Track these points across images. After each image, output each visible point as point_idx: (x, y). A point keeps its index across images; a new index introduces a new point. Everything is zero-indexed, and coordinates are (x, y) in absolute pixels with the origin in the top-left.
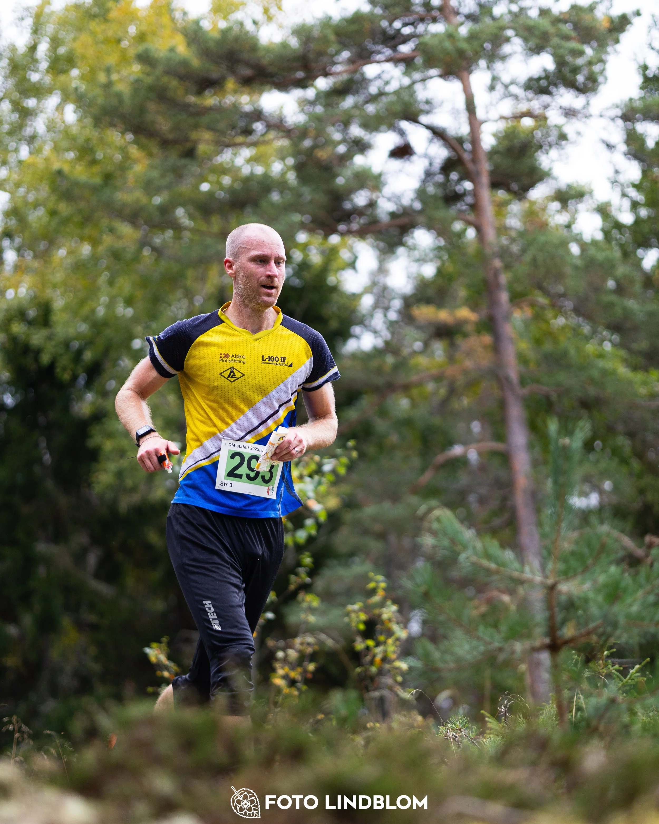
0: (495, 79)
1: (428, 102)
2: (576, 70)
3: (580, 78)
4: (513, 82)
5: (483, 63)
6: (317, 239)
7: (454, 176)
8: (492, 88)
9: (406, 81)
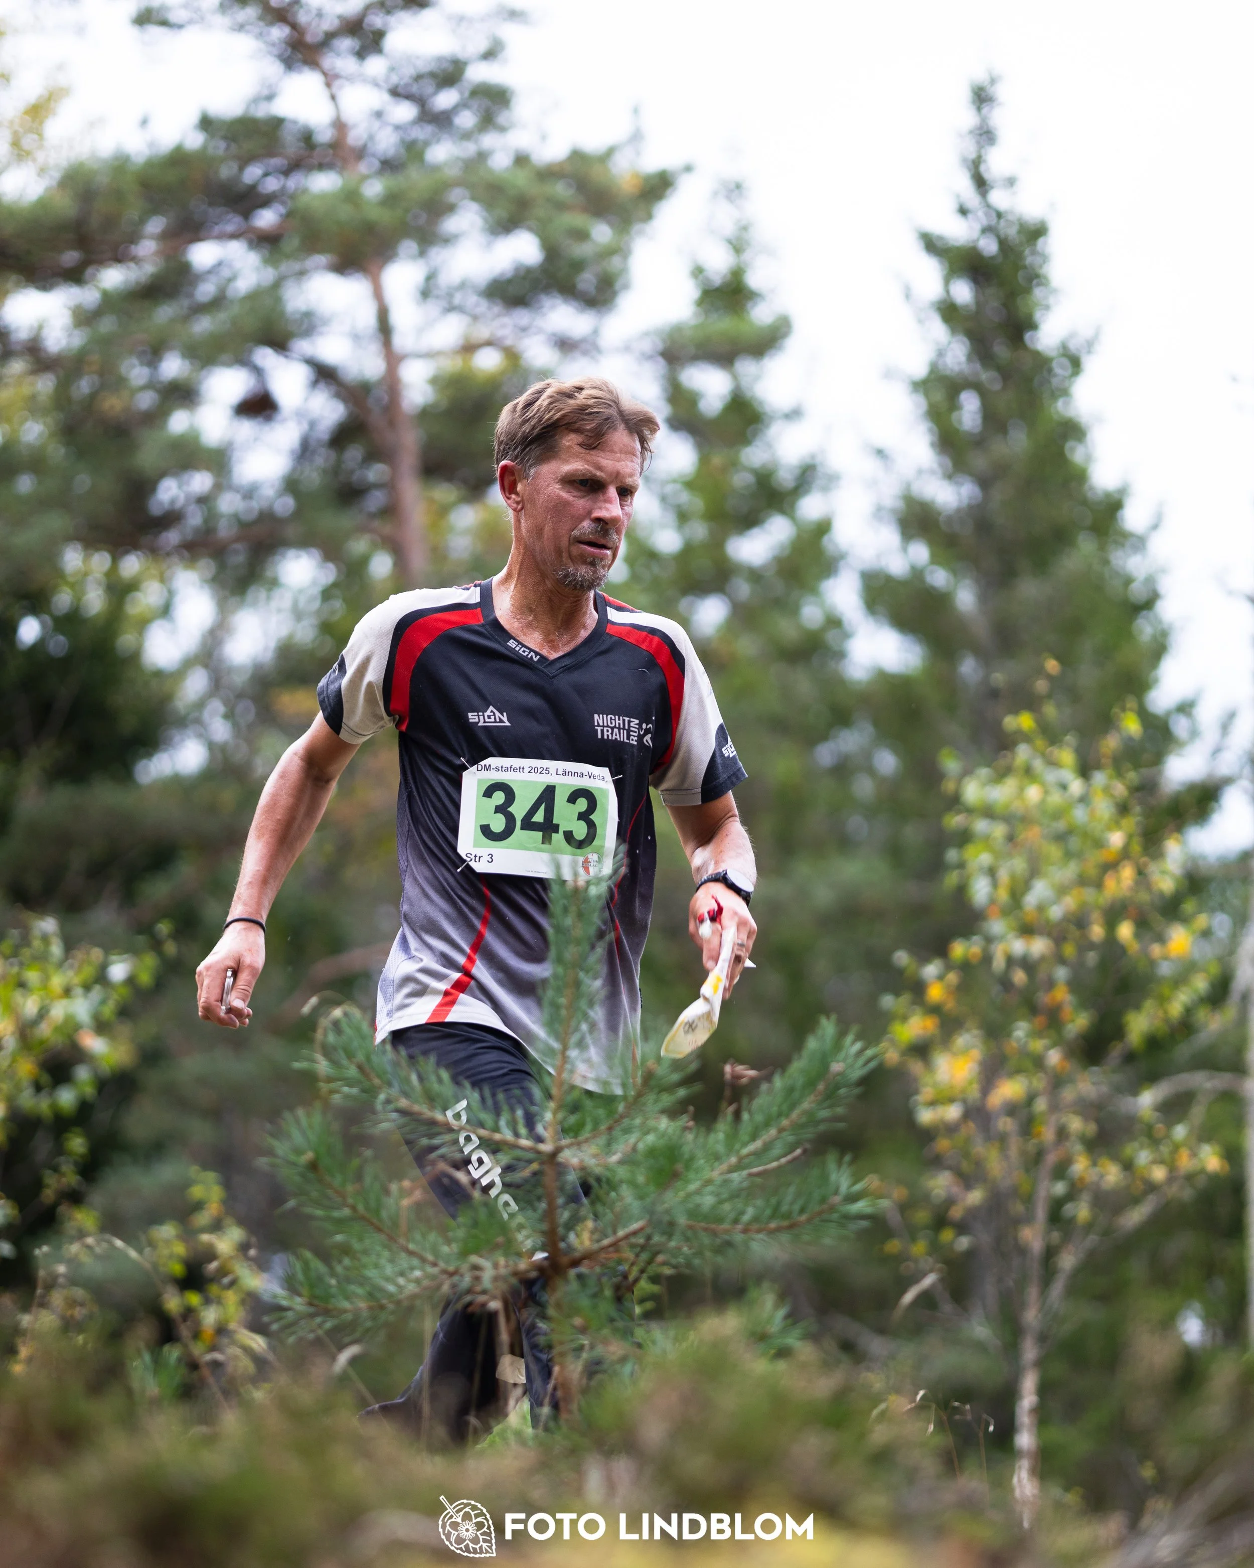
0: (431, 277)
1: (308, 315)
2: (578, 266)
3: (587, 280)
4: (463, 286)
5: (409, 246)
6: (101, 561)
7: (354, 453)
8: (426, 293)
9: (269, 275)
